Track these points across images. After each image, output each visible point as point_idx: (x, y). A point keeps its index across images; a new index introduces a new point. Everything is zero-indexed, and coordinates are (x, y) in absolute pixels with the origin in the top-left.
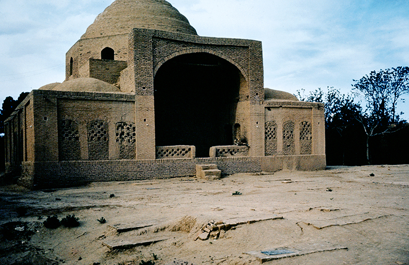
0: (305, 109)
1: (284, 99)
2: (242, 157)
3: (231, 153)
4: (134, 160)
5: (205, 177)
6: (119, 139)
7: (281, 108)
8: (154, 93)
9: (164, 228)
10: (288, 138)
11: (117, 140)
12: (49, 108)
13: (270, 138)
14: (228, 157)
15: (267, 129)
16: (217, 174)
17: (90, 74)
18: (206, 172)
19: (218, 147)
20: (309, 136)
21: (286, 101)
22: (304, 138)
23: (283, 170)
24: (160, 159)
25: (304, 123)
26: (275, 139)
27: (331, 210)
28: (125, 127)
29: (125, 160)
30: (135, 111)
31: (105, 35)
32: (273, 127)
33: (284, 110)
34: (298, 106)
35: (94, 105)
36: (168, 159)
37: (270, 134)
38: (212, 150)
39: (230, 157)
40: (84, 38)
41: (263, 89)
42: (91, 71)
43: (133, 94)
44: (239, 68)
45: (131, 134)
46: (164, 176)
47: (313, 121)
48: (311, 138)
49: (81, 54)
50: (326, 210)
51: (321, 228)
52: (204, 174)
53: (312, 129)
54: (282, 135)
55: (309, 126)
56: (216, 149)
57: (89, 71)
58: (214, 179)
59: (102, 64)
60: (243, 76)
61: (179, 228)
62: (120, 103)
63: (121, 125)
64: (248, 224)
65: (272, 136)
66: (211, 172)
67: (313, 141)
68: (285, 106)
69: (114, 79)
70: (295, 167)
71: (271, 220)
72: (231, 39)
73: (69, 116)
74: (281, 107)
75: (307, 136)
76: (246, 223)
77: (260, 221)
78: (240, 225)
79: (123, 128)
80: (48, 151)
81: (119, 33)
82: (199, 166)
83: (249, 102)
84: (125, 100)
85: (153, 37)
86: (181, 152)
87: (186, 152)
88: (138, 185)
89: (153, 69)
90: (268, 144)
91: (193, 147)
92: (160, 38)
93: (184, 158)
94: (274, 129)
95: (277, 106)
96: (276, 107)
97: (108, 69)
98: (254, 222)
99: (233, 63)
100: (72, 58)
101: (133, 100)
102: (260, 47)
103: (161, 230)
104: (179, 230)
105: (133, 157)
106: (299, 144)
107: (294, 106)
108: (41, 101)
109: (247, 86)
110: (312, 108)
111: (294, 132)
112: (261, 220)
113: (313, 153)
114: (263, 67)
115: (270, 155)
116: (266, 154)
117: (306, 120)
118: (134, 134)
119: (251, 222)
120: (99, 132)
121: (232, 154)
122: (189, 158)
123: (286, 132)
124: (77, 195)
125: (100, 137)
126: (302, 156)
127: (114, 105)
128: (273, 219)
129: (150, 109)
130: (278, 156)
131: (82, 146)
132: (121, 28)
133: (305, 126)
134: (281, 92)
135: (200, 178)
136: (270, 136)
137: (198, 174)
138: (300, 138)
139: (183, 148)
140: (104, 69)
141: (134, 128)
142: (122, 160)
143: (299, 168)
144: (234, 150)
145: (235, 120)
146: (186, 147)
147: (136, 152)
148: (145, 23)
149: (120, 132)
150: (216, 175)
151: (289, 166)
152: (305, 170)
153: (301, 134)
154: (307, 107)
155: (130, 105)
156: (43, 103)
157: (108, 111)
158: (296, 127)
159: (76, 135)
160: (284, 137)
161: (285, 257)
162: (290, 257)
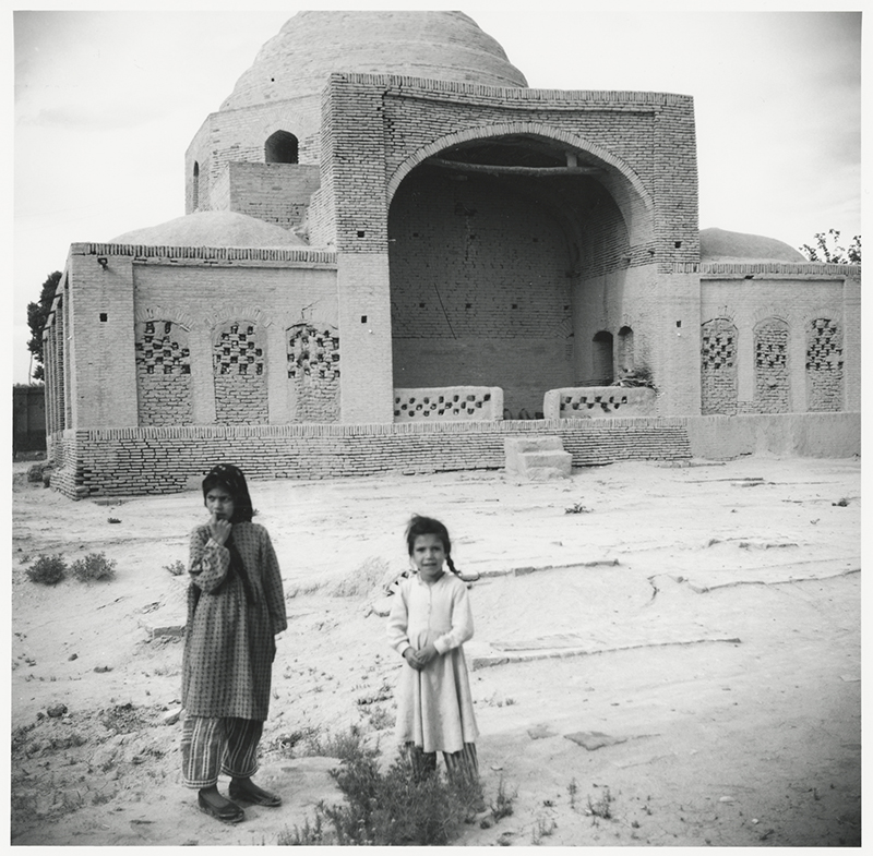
0: (821, 285)
1: (761, 256)
2: (634, 418)
3: (604, 406)
4: (334, 425)
5: (527, 471)
6: (296, 369)
7: (749, 282)
8: (389, 248)
9: (315, 589)
10: (772, 364)
11: (292, 373)
12: (112, 290)
13: (718, 366)
14: (594, 419)
15: (706, 339)
16: (560, 463)
17: (232, 202)
18: (528, 458)
19: (568, 391)
20: (834, 358)
21: (766, 261)
22: (818, 365)
23: (756, 455)
24: (407, 424)
25: (819, 323)
26: (731, 369)
27: (768, 546)
28: (310, 338)
29: (313, 424)
30: (338, 296)
31: (277, 99)
32: (724, 337)
33: (758, 286)
34: (801, 276)
35: (228, 280)
36: (428, 422)
37: (718, 353)
38: (552, 399)
39: (602, 419)
40: (227, 108)
41: (696, 229)
42: (233, 195)
43: (333, 249)
44: (628, 172)
45: (328, 357)
46: (416, 467)
47: (845, 317)
48: (841, 364)
49: (215, 153)
50: (755, 547)
51: (705, 591)
52: (524, 464)
53: (845, 339)
54: (752, 356)
55: (834, 330)
56: (562, 398)
57: (229, 196)
58: (551, 476)
59: (263, 176)
60: (637, 194)
61: (355, 588)
62: (298, 274)
63: (301, 332)
64: (510, 576)
65: (724, 360)
66: (542, 458)
67: (846, 373)
68: (761, 275)
69: (295, 214)
70: (790, 445)
71: (579, 568)
72: (602, 93)
73: (164, 310)
74: (749, 278)
75: (828, 359)
76: (506, 574)
77: (547, 568)
78: (489, 579)
79: (305, 340)
80: (111, 400)
81: (310, 92)
82: (511, 443)
83: (655, 266)
84: (309, 267)
85: (385, 95)
86: (464, 406)
87: (479, 405)
88: (341, 489)
89: (387, 183)
90: (710, 381)
91: (496, 393)
92: (405, 98)
93: (471, 422)
94: (730, 340)
95: (736, 276)
96: (735, 280)
97: (279, 189)
98: (531, 570)
99: (609, 159)
100: (196, 164)
101: (332, 266)
102: (689, 112)
103: (307, 592)
104: (351, 594)
105: (333, 416)
106: (804, 382)
107: (787, 276)
108: (91, 274)
109: (651, 224)
110: (843, 281)
111: (787, 349)
112: (551, 567)
113: (846, 407)
114: (695, 169)
115: (717, 411)
116: (704, 411)
117: (826, 314)
118: (336, 357)
119: (519, 572)
120: (243, 351)
121: (607, 410)
122: (487, 421)
123: (764, 348)
124: (169, 512)
125: (246, 365)
126: (814, 417)
127: (281, 280)
128: (588, 565)
129: (378, 289)
130: (741, 415)
131: (200, 388)
132: (317, 77)
133: (821, 331)
134: (755, 238)
135: (514, 473)
136: (718, 360)
137: (508, 463)
138: (808, 365)
139: (471, 393)
140: (267, 188)
141: (336, 340)
142: (305, 424)
143: (802, 449)
144: (611, 400)
145: (620, 317)
146: (480, 391)
147: (341, 405)
148: (380, 61)
149: (297, 351)
150: (558, 467)
151: (774, 445)
152: (821, 456)
153: (809, 354)
154: (829, 278)
155: (325, 280)
156: (97, 277)
157: (264, 298)
158: (793, 333)
159: (185, 361)
160: (760, 362)
161: (545, 657)
162: (558, 656)
